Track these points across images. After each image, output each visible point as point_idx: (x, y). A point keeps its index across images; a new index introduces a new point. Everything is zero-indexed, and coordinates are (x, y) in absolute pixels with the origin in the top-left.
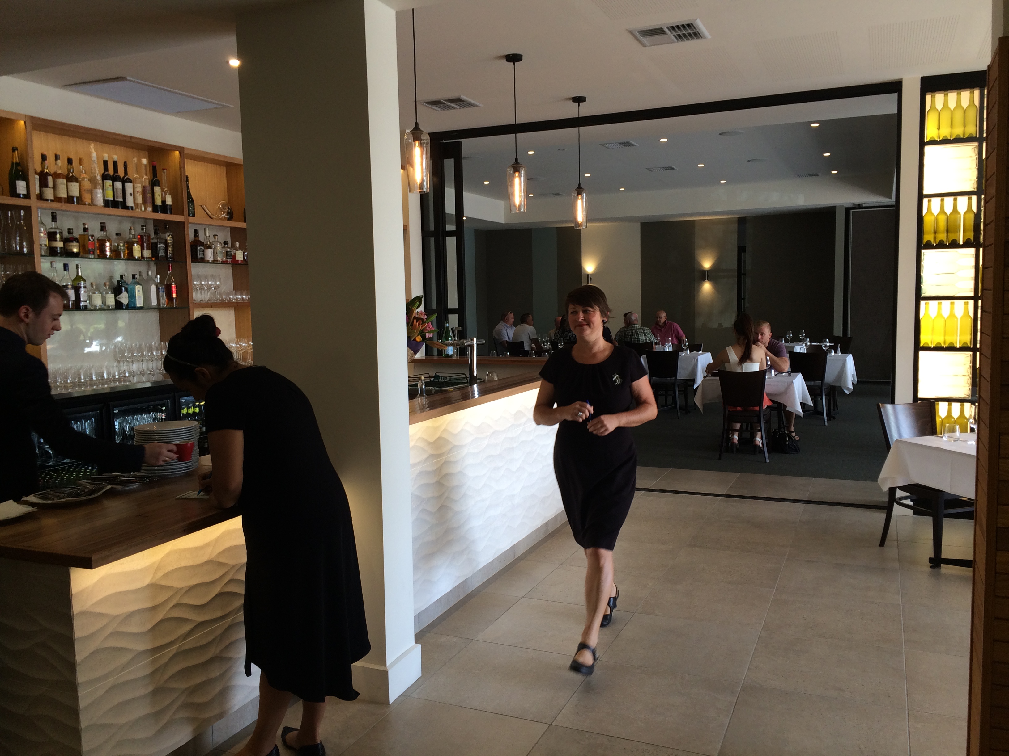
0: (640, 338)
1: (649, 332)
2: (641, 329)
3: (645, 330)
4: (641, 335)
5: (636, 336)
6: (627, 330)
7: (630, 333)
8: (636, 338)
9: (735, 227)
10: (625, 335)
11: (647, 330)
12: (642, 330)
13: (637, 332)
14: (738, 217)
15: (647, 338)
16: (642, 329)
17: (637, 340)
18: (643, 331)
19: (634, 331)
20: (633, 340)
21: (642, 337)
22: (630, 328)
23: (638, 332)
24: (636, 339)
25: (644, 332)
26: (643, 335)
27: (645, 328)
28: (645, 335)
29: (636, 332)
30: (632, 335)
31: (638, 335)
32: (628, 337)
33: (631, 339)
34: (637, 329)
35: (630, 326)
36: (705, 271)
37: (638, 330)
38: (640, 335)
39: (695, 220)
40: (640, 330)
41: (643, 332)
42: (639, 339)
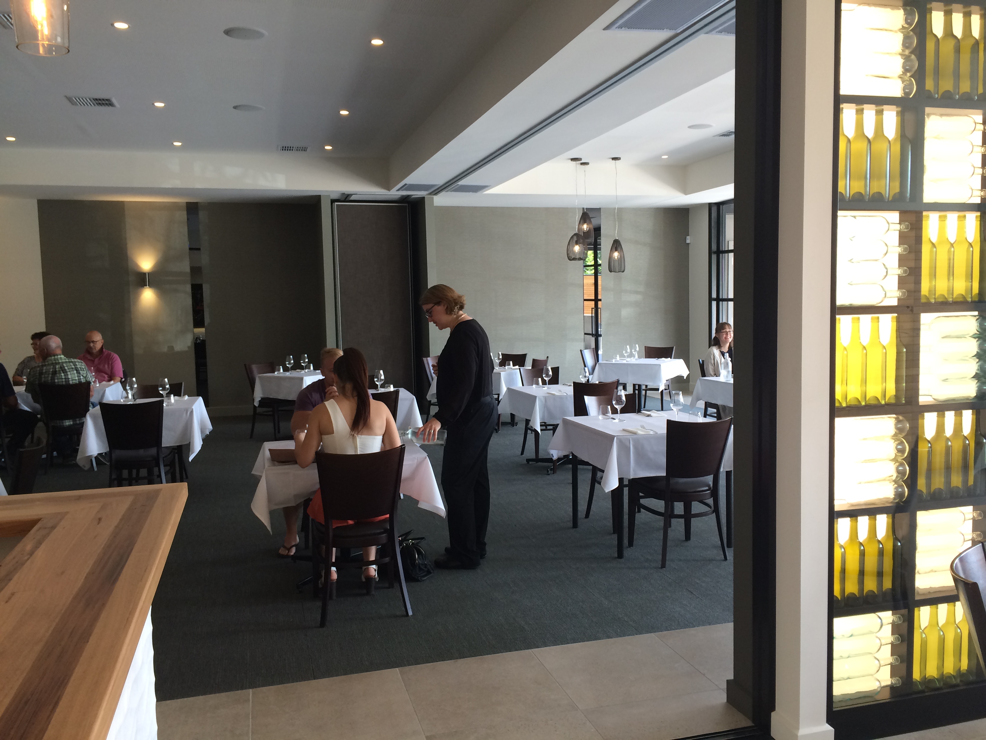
0: (70, 377)
1: (83, 367)
2: (69, 362)
3: (77, 363)
4: (72, 372)
5: (63, 374)
6: (45, 365)
7: (51, 370)
8: (63, 377)
9: (183, 215)
10: (41, 373)
11: (81, 364)
12: (71, 364)
13: (64, 367)
14: (187, 203)
15: (82, 377)
16: (72, 362)
17: (64, 380)
18: (74, 365)
19: (57, 367)
20: (56, 381)
21: (73, 376)
22: (50, 362)
23: (66, 368)
24: (62, 379)
25: (76, 368)
26: (75, 372)
27: (76, 360)
28: (78, 372)
29: (61, 368)
30: (55, 373)
31: (66, 372)
32: (48, 377)
33: (53, 378)
34: (62, 363)
35: (50, 358)
36: (144, 274)
37: (65, 365)
38: (69, 373)
39: (122, 202)
40: (68, 364)
41: (73, 367)
42: (69, 379)
